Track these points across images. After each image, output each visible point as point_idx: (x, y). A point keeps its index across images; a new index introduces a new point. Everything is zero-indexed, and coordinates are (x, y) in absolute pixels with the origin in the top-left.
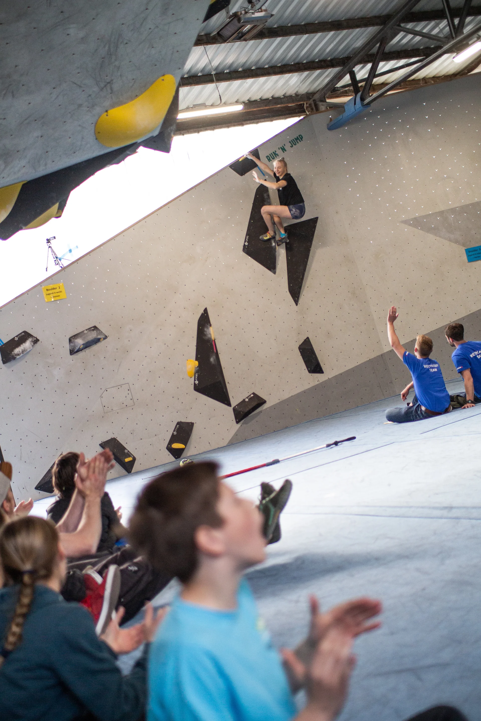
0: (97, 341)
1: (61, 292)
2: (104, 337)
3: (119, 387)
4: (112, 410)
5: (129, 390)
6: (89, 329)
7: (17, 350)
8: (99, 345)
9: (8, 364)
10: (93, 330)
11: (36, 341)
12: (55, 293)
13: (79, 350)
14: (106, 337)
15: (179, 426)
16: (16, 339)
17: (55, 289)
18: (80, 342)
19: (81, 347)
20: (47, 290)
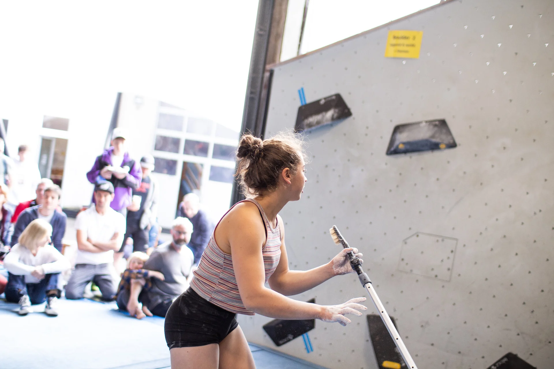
0: (434, 147)
1: (413, 45)
3: (440, 239)
4: (411, 271)
5: (452, 252)
6: (430, 122)
7: (313, 119)
8: (436, 154)
10: (436, 126)
11: (346, 114)
12: (403, 45)
13: (398, 152)
14: (453, 145)
15: (506, 362)
16: (322, 102)
17: (405, 38)
18: (403, 137)
19: (401, 147)
20: (395, 37)
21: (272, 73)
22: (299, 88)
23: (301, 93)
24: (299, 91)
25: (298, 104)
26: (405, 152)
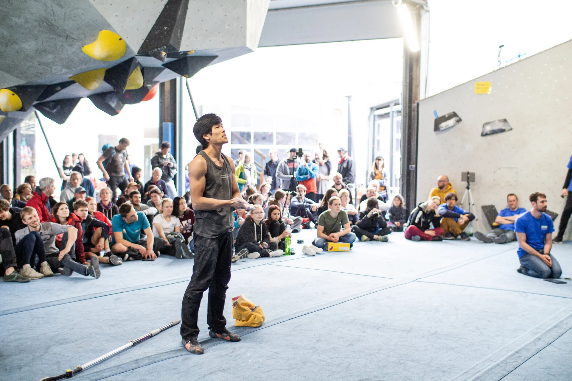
0: (502, 131)
1: (487, 88)
2: (510, 128)
3: (510, 169)
4: (499, 184)
5: (516, 173)
6: (500, 121)
7: (443, 125)
8: (504, 134)
9: (437, 132)
10: (502, 122)
11: (460, 120)
12: (483, 88)
13: (486, 135)
14: (511, 129)
16: (447, 116)
17: (484, 85)
18: (488, 129)
19: (489, 132)
20: (478, 85)
21: (418, 105)
22: (434, 110)
23: (435, 112)
24: (434, 112)
25: (434, 118)
26: (490, 134)
